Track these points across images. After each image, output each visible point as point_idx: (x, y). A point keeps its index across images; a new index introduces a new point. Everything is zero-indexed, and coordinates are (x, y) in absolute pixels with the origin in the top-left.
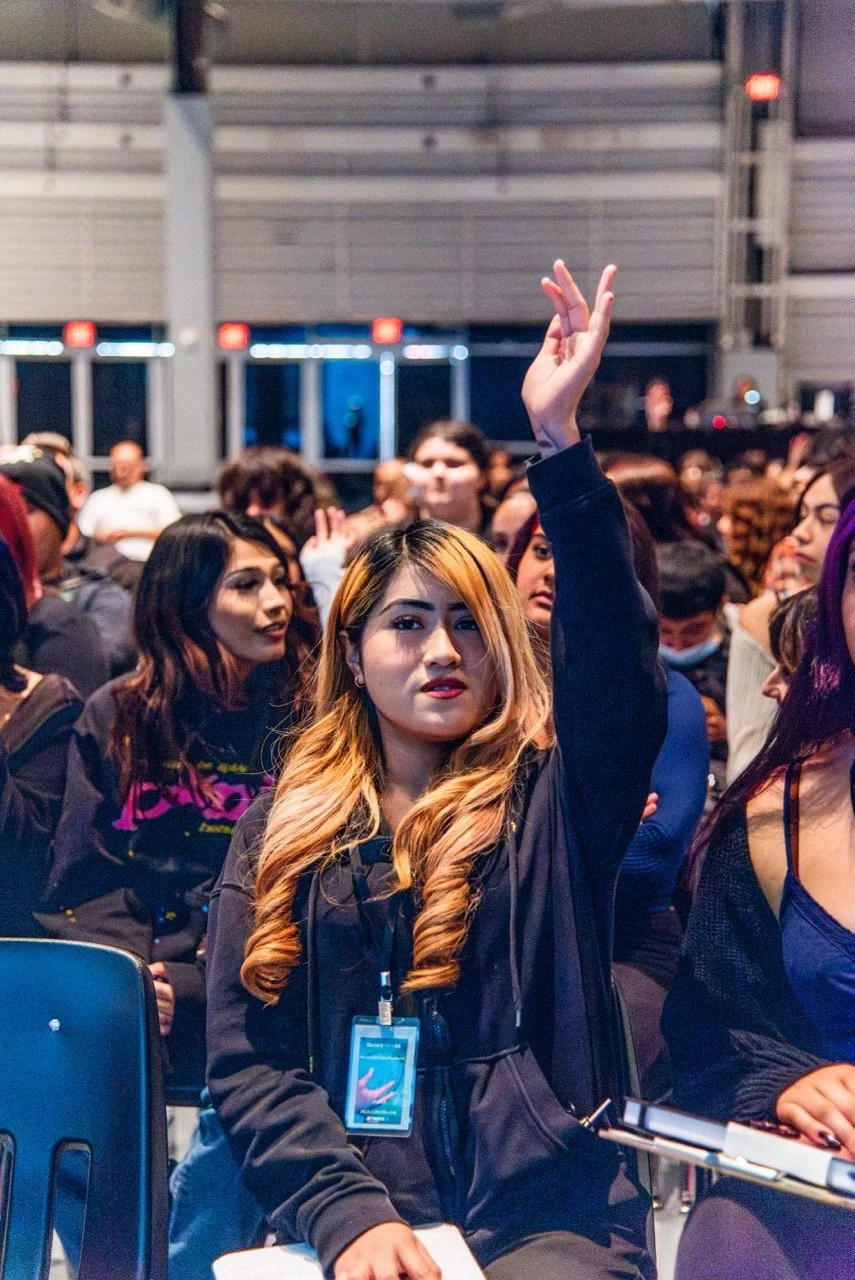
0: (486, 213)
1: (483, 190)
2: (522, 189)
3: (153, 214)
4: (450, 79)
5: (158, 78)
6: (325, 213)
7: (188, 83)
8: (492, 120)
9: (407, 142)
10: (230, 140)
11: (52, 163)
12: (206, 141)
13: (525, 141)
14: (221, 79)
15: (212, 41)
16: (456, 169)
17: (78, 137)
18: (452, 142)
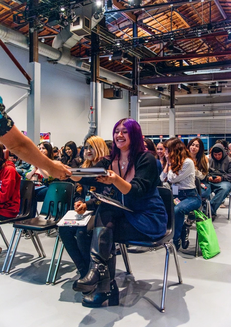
0: (211, 121)
1: (211, 118)
2: (216, 118)
3: (168, 122)
4: (206, 105)
5: (169, 107)
6: (191, 121)
7: (172, 107)
8: (212, 110)
9: (201, 113)
10: (177, 113)
11: (158, 117)
12: (175, 114)
13: (216, 112)
14: (176, 107)
15: (175, 102)
16: (208, 116)
17: (161, 114)
18: (207, 112)
